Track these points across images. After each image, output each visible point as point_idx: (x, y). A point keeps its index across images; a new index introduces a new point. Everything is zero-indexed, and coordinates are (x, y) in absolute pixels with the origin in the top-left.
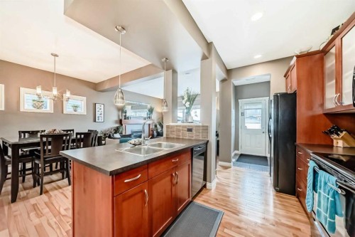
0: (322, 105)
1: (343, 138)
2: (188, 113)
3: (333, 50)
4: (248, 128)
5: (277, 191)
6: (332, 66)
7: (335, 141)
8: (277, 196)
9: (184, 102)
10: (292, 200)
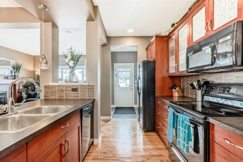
0: (168, 70)
1: (177, 91)
2: (72, 73)
3: (174, 37)
4: (121, 86)
5: (145, 132)
6: (173, 47)
7: (174, 93)
8: (146, 135)
9: (67, 60)
10: (154, 135)
